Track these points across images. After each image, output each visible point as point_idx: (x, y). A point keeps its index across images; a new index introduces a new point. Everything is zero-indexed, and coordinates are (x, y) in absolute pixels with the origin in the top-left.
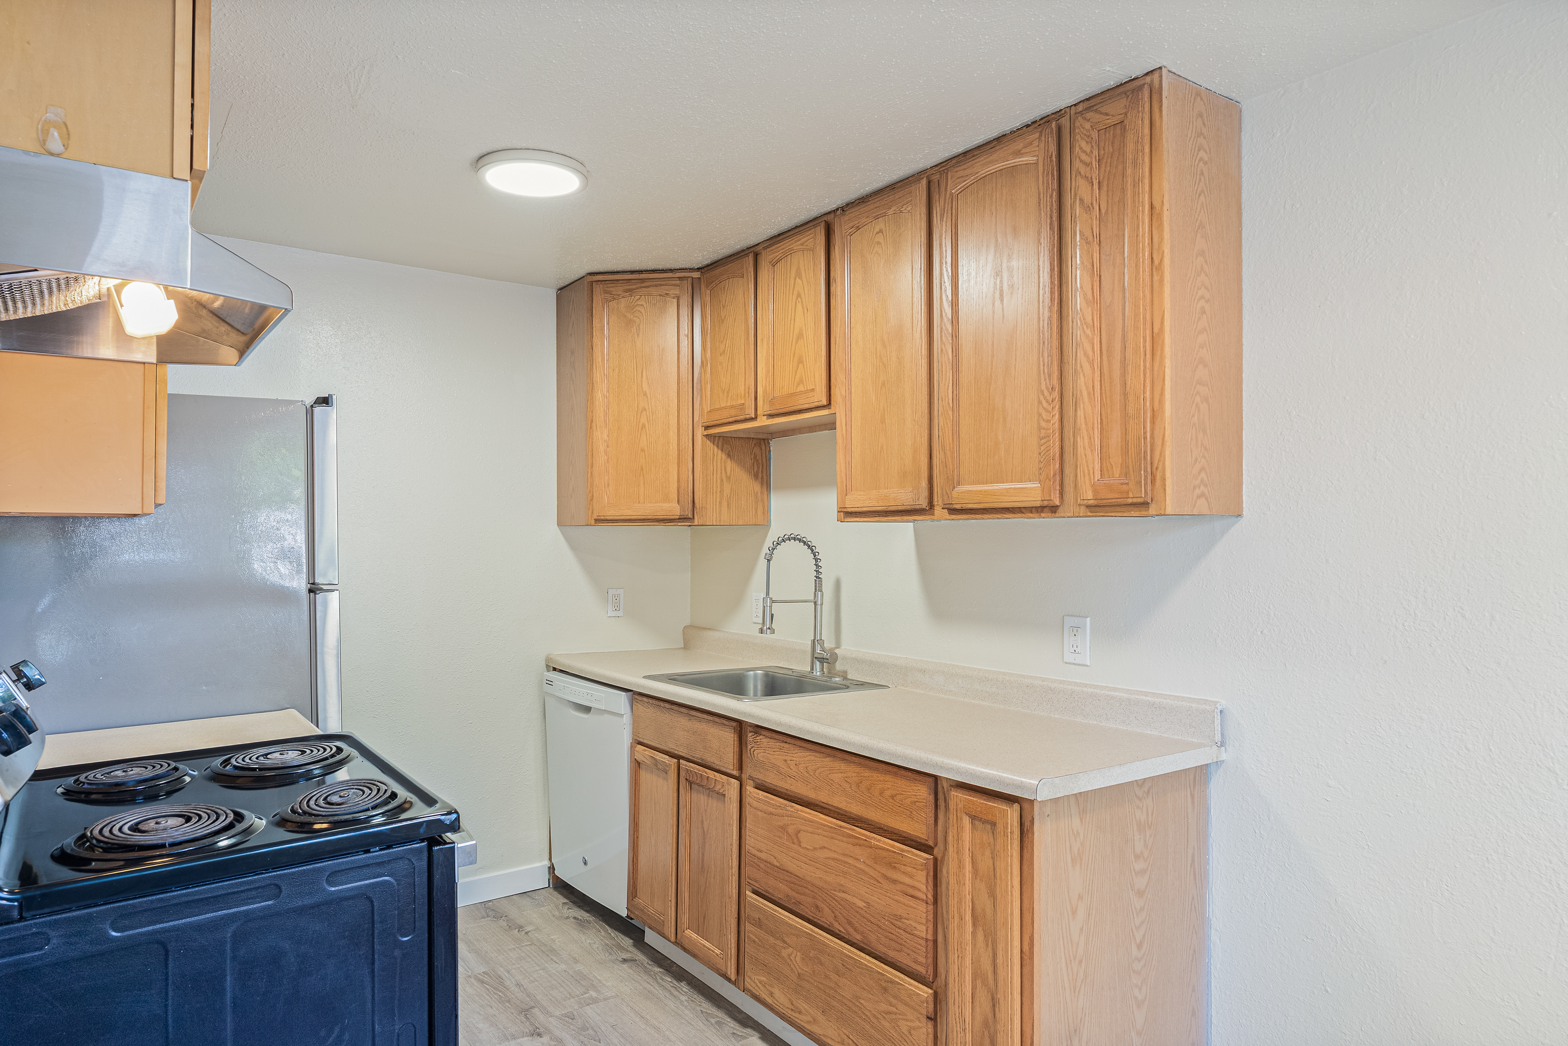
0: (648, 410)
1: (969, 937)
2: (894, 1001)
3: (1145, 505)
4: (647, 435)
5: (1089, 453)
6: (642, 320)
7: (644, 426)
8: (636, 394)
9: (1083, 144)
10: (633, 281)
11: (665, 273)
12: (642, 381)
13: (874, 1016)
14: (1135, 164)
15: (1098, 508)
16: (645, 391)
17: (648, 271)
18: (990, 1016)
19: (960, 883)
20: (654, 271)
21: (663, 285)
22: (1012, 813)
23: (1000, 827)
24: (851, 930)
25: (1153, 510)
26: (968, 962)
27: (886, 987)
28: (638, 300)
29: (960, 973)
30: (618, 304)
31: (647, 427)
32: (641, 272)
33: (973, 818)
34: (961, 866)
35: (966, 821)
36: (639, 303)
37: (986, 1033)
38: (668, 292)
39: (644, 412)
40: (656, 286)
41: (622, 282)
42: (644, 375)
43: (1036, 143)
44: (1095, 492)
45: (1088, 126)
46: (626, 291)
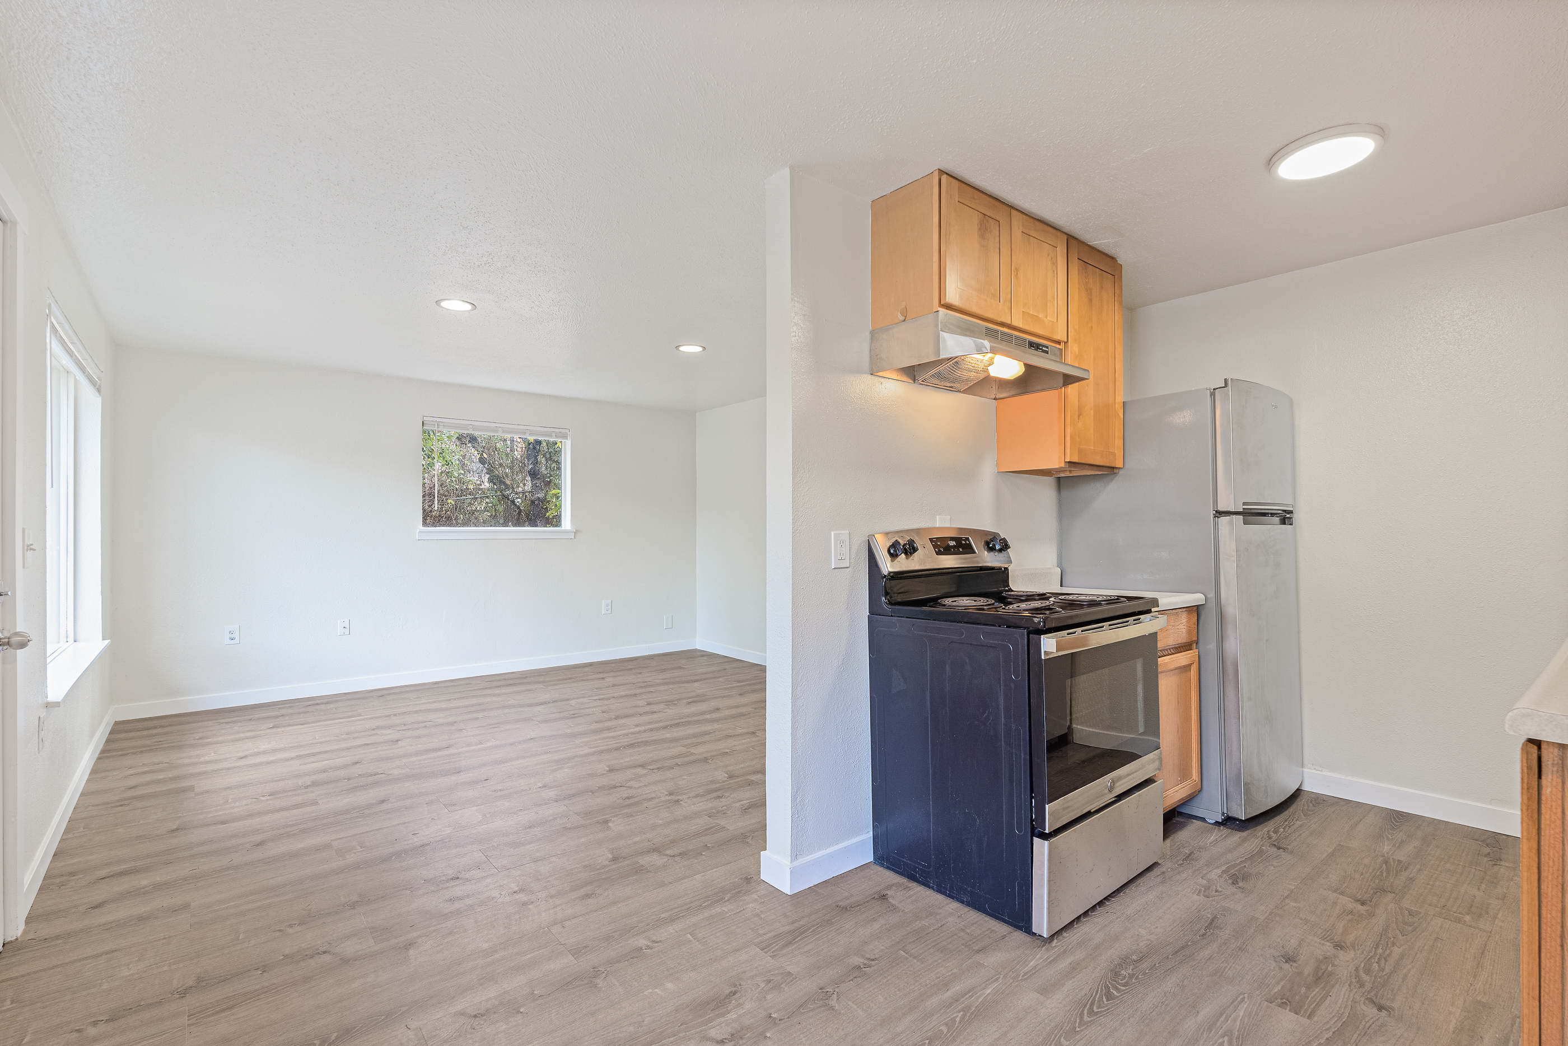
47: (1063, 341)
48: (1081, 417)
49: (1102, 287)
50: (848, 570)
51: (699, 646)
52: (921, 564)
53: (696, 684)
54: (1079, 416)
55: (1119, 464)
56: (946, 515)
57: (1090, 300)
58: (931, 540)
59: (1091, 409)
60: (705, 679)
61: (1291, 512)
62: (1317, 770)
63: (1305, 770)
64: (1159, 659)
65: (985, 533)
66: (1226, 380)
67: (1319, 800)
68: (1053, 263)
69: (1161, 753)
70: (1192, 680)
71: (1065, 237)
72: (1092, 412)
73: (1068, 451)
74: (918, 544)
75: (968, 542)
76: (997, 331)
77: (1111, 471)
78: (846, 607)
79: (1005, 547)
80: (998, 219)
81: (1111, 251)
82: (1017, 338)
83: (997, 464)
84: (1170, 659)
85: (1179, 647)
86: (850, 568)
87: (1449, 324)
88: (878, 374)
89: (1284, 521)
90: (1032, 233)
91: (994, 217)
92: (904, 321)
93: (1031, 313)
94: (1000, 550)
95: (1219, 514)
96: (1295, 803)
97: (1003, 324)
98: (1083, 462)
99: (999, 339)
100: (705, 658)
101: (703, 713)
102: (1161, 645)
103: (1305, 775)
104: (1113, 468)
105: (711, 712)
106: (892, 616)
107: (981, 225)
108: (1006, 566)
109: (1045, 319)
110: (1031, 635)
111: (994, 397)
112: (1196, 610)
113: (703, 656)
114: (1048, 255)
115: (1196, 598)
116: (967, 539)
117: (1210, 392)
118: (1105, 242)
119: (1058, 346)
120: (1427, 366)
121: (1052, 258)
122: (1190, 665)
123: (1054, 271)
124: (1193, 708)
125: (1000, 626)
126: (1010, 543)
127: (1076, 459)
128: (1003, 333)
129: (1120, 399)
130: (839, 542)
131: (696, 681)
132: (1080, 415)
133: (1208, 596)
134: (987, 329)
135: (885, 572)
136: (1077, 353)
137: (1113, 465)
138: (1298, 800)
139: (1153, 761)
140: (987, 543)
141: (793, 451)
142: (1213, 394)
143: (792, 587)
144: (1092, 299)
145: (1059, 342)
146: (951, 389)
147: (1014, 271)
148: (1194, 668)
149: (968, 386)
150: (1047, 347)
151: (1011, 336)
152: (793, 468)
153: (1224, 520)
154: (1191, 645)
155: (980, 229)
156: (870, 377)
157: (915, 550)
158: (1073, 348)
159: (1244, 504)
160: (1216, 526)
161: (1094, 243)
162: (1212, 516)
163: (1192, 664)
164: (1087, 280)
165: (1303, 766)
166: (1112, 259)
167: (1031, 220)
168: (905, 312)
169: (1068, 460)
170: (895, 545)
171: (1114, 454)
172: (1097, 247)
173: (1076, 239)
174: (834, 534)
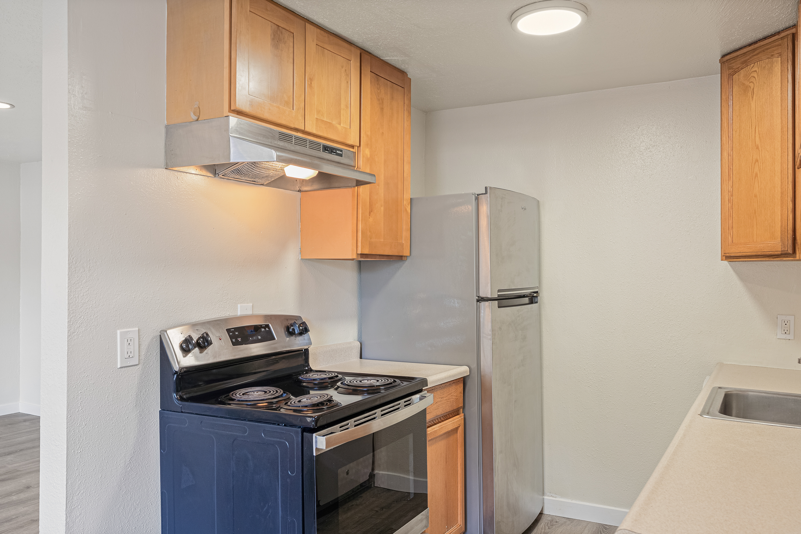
0: (759, 161)
4: (758, 182)
6: (755, 84)
7: (756, 174)
8: (751, 149)
10: (748, 53)
11: (774, 36)
12: (755, 137)
16: (758, 145)
17: (760, 40)
20: (765, 38)
21: (769, 48)
28: (752, 67)
30: (739, 75)
31: (759, 176)
32: (755, 42)
36: (754, 70)
38: (773, 53)
39: (757, 163)
40: (763, 51)
41: (740, 56)
42: (757, 131)
46: (743, 63)
47: (356, 146)
48: (372, 213)
49: (392, 98)
50: (137, 367)
51: (22, 410)
52: (215, 357)
53: (9, 458)
54: (370, 213)
55: (406, 253)
56: (248, 303)
57: (382, 109)
58: (228, 331)
59: (382, 206)
60: (21, 450)
61: (537, 292)
62: (553, 497)
63: (546, 497)
64: (429, 429)
65: (287, 318)
66: (486, 188)
67: (554, 521)
68: (347, 75)
69: (428, 513)
70: (459, 441)
71: (358, 52)
72: (382, 208)
73: (359, 244)
74: (212, 337)
75: (267, 329)
76: (291, 136)
77: (401, 258)
78: (135, 405)
79: (305, 330)
80: (292, 31)
81: (402, 67)
82: (311, 142)
83: (301, 252)
84: (439, 427)
85: (448, 414)
86: (140, 365)
87: (638, 153)
88: (174, 169)
89: (531, 302)
90: (326, 46)
91: (287, 28)
92: (197, 120)
93: (325, 120)
94: (301, 334)
95: (481, 300)
96: (536, 527)
97: (297, 130)
98: (373, 253)
99: (293, 143)
100: (27, 423)
101: (10, 494)
102: (429, 417)
103: (545, 502)
104: (402, 256)
105: (20, 491)
106: (182, 412)
107: (274, 35)
108: (306, 347)
109: (338, 126)
110: (305, 433)
111: (298, 189)
112: (464, 381)
113: (25, 421)
114: (342, 67)
115: (462, 371)
116: (267, 326)
117: (475, 196)
118: (395, 59)
119: (351, 150)
120: (625, 183)
121: (346, 70)
122: (456, 429)
123: (347, 82)
124: (459, 464)
125: (278, 425)
126: (310, 327)
127: (366, 252)
128: (297, 138)
129: (407, 196)
130: (126, 340)
131: (10, 454)
132: (371, 211)
133: (472, 367)
134: (281, 133)
135: (176, 368)
136: (369, 156)
137: (401, 254)
138: (539, 524)
139: (421, 520)
140: (288, 328)
141: (69, 250)
142: (477, 199)
143: (67, 393)
144: (383, 108)
145: (353, 147)
146: (254, 183)
147: (308, 81)
148: (461, 431)
149: (270, 181)
150: (341, 151)
151: (305, 140)
152: (69, 268)
153: (483, 304)
154: (458, 410)
155: (273, 39)
156: (165, 170)
157: (210, 343)
158: (365, 151)
159: (499, 291)
160: (478, 309)
161: (386, 58)
162: (475, 300)
163: (458, 427)
164: (379, 91)
165: (543, 494)
166: (402, 73)
167: (326, 35)
168: (198, 113)
169: (359, 252)
170: (188, 341)
171: (402, 245)
172: (389, 62)
173: (370, 53)
174: (121, 332)
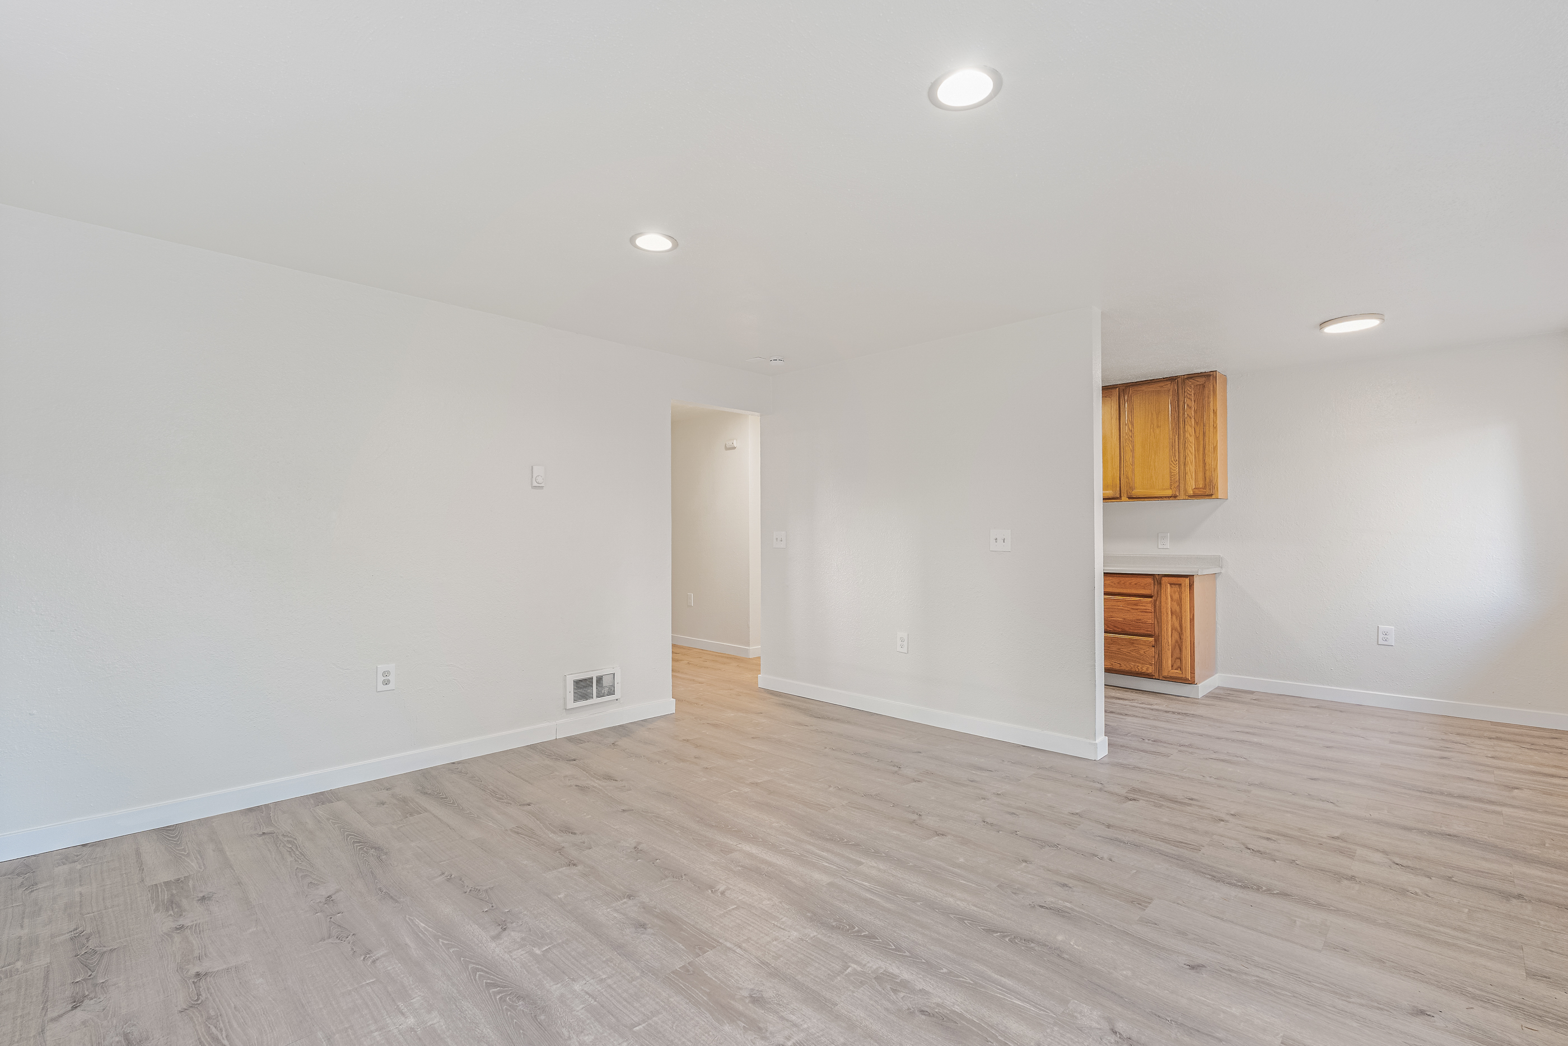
1: (1170, 618)
2: (1137, 645)
3: (1212, 495)
5: (1191, 479)
9: (1189, 388)
13: (1128, 652)
14: (1209, 398)
15: (1195, 496)
18: (1178, 639)
19: (1167, 603)
22: (1187, 580)
23: (1183, 585)
24: (1116, 629)
25: (1213, 497)
26: (1170, 625)
27: (1132, 643)
29: (1167, 629)
33: (1171, 584)
34: (1167, 599)
35: (1169, 585)
37: (1177, 644)
43: (1169, 385)
44: (1193, 492)
45: (1190, 383)
